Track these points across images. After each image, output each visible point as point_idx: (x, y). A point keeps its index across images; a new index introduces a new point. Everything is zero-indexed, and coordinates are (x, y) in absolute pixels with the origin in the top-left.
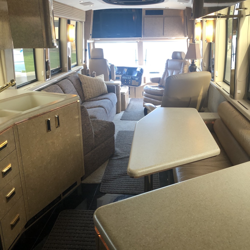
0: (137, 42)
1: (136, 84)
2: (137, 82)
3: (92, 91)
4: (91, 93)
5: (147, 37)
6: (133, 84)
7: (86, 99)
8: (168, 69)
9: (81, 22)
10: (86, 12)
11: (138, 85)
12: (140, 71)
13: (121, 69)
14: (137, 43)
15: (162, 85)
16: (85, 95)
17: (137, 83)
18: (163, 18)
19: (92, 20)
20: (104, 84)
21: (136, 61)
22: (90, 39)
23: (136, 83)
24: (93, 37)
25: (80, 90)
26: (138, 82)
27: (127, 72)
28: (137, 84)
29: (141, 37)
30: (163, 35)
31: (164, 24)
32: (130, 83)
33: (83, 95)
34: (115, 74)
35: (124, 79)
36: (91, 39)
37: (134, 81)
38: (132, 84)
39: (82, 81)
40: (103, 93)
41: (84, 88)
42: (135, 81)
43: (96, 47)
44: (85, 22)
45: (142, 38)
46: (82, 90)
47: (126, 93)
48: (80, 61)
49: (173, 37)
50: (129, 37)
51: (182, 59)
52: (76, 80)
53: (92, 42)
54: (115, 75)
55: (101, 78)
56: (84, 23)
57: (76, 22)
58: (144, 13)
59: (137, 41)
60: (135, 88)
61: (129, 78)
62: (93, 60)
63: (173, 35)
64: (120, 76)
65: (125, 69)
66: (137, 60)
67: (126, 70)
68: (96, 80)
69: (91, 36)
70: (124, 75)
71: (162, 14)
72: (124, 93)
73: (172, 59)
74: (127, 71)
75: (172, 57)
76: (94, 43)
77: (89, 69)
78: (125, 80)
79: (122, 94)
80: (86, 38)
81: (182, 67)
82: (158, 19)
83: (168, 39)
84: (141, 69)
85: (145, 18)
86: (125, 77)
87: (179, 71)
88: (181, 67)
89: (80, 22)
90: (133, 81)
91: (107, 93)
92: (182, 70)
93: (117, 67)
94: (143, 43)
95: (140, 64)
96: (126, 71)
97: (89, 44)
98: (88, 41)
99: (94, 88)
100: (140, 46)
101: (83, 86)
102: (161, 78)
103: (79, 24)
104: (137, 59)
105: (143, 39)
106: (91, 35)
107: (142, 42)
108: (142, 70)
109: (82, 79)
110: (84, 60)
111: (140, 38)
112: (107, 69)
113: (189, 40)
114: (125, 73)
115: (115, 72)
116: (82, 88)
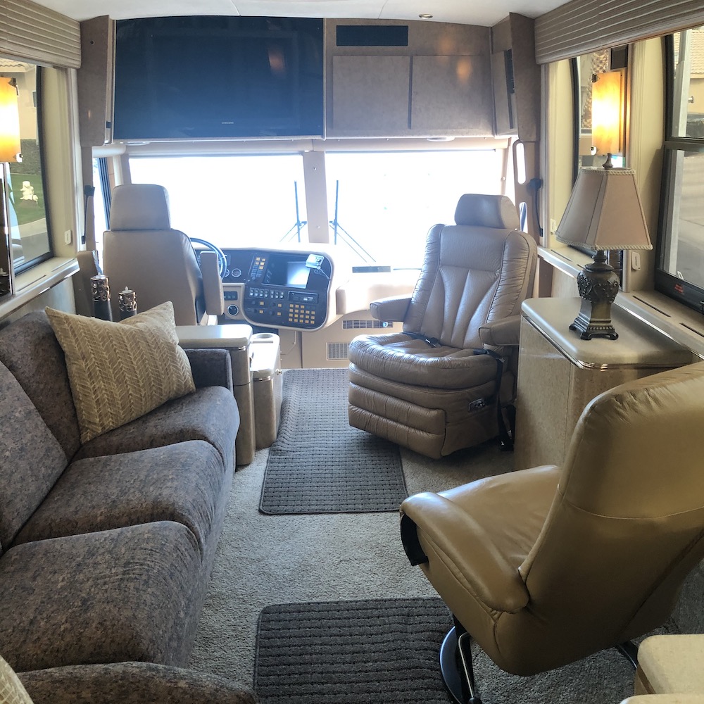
0: (302, 153)
1: (304, 319)
2: (308, 312)
3: (117, 393)
4: (112, 403)
5: (345, 135)
6: (293, 318)
7: (87, 436)
8: (443, 265)
9: (62, 69)
10: (84, 25)
11: (313, 322)
12: (319, 268)
13: (240, 259)
14: (301, 158)
15: (419, 331)
16: (84, 416)
17: (310, 315)
18: (408, 58)
19: (110, 60)
20: (174, 350)
21: (298, 224)
22: (106, 141)
23: (305, 314)
24: (119, 135)
25: (58, 394)
26: (313, 313)
27: (265, 272)
28: (310, 320)
29: (321, 134)
30: (410, 126)
31: (413, 84)
32: (279, 314)
33: (75, 415)
34: (220, 279)
35: (258, 299)
36: (110, 142)
37: (297, 306)
38: (291, 320)
39: (65, 347)
40: (172, 395)
41: (76, 383)
42: (302, 307)
43: (136, 179)
44: (78, 70)
45: (323, 137)
46: (70, 389)
47: (273, 373)
48: (63, 237)
49: (446, 134)
50: (258, 135)
51: (501, 226)
52: (36, 345)
53: (117, 156)
54: (221, 284)
55: (160, 325)
56: (73, 73)
57: (39, 69)
58: (329, 37)
59: (300, 149)
60: (300, 333)
61: (274, 295)
62: (123, 234)
63: (446, 128)
64: (240, 286)
65: (258, 259)
66: (301, 220)
67: (261, 264)
68: (137, 337)
69: (108, 133)
70: (256, 284)
71: (404, 42)
72: (266, 373)
73: (455, 224)
74: (268, 266)
75: (458, 217)
76: (124, 160)
77: (103, 277)
78: (262, 303)
79: (256, 380)
80: (89, 138)
81: (505, 258)
82: (388, 61)
83: (424, 141)
84: (322, 258)
85: (335, 58)
86: (259, 293)
87: (493, 277)
88: (501, 260)
89: (56, 67)
90: (291, 306)
91: (190, 394)
92: (504, 274)
93: (225, 251)
94: (327, 156)
95: (317, 238)
96: (261, 268)
97: (104, 162)
98: (97, 152)
99: (128, 376)
100: (314, 170)
101: (73, 369)
102: (413, 300)
103: (52, 76)
104: (303, 217)
105: (329, 143)
106: (109, 125)
107: (323, 152)
108: (327, 265)
109: (66, 337)
110: (80, 232)
111: (318, 137)
112: (187, 278)
113: (520, 147)
114: (259, 275)
115: (220, 272)
116: (67, 380)
